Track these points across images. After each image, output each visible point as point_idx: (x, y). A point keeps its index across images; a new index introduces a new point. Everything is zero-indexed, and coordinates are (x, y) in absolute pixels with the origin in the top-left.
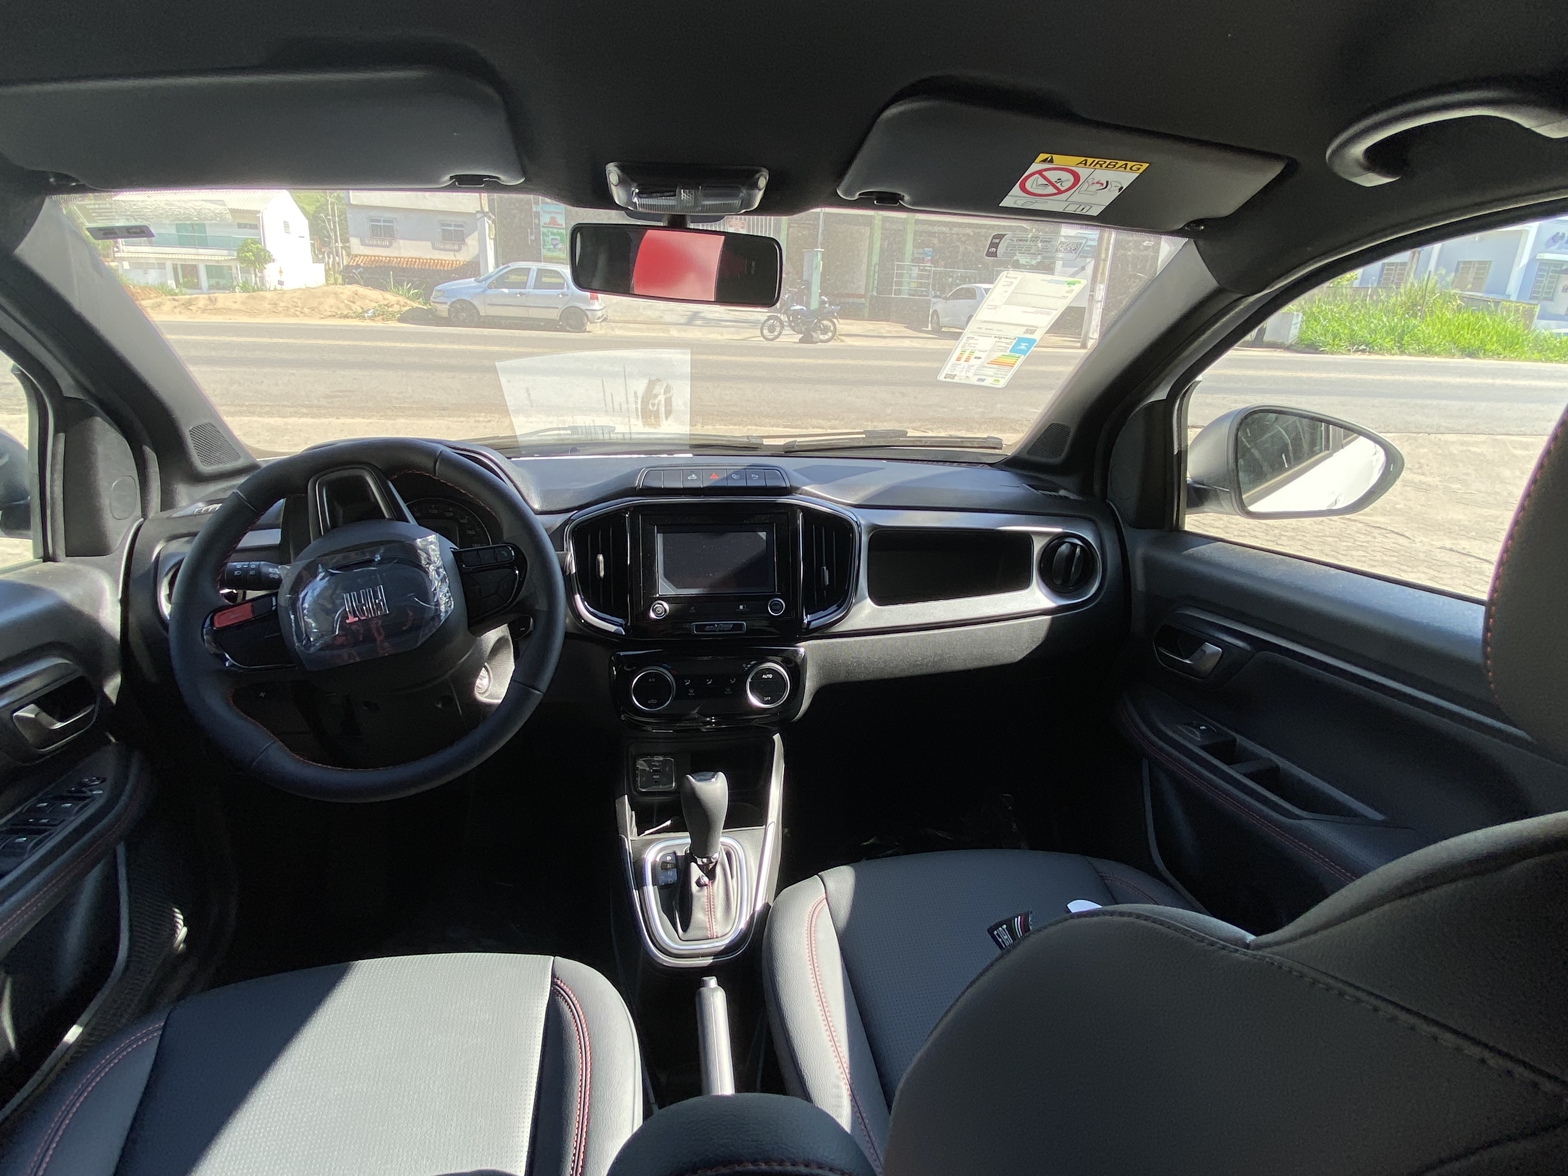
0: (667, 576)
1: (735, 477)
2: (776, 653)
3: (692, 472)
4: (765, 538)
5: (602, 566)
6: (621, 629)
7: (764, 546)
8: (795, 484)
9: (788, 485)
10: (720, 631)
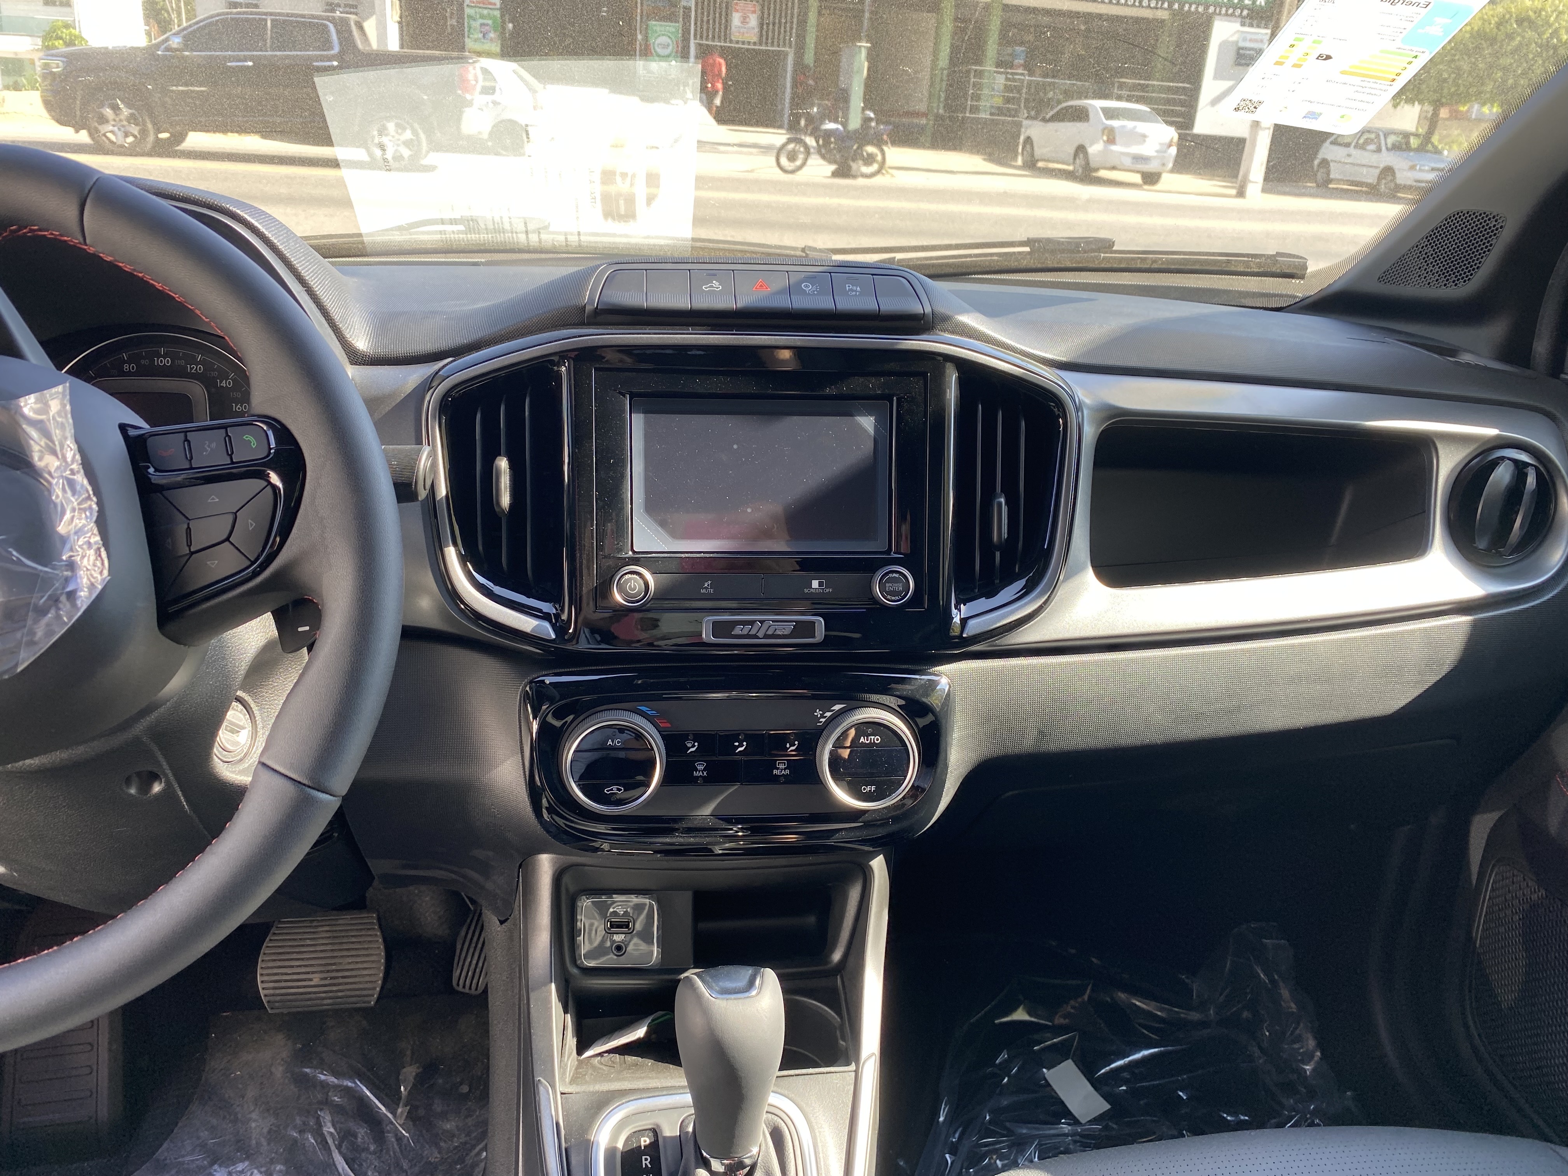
0: (652, 507)
1: (808, 287)
2: (884, 687)
3: (712, 275)
4: (871, 430)
5: (505, 481)
6: (547, 625)
7: (868, 447)
8: (941, 309)
9: (928, 310)
10: (766, 636)
